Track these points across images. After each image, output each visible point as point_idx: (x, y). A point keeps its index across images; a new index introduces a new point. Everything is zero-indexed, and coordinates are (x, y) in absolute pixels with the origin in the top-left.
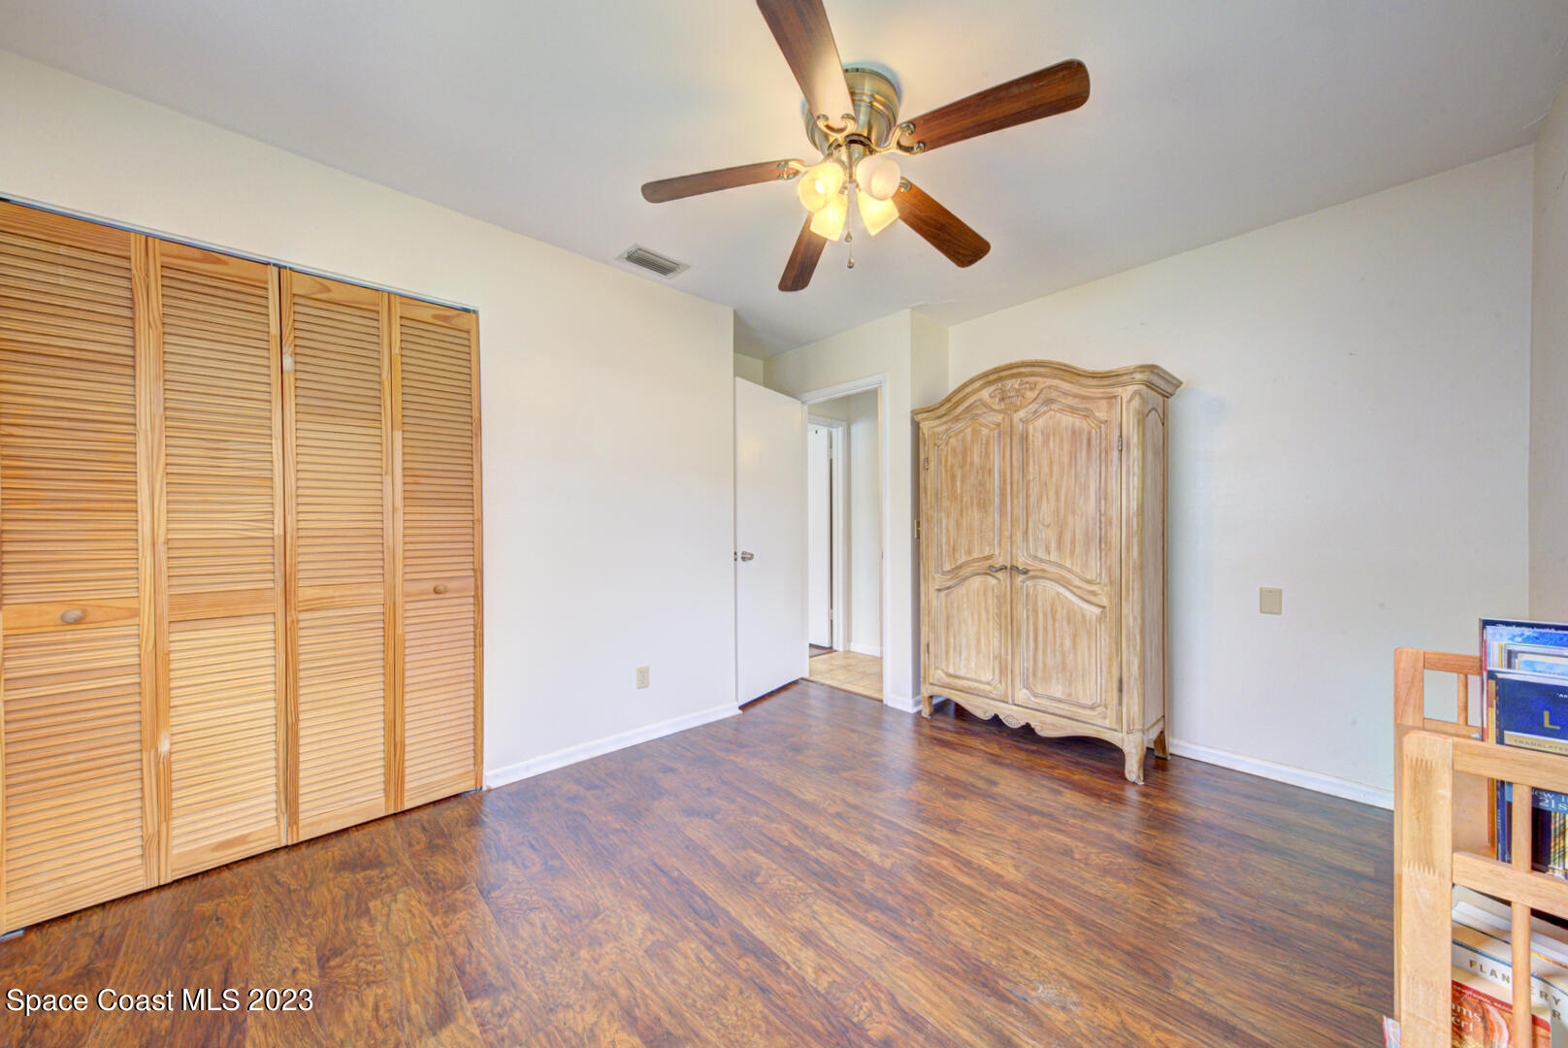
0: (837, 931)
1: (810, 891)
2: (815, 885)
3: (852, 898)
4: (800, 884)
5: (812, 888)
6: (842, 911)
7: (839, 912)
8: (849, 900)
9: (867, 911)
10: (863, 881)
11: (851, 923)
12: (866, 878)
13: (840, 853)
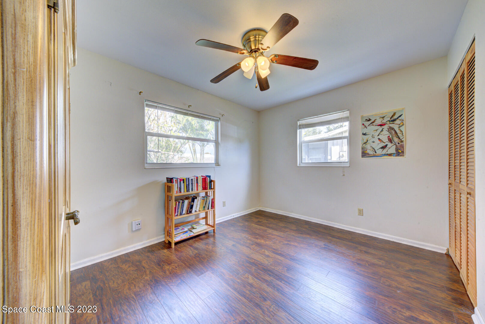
0: (262, 258)
1: (270, 266)
2: (269, 268)
3: (258, 265)
4: (273, 268)
5: (269, 267)
6: (261, 262)
7: (261, 261)
8: (259, 264)
9: (254, 262)
10: (255, 269)
11: (258, 259)
12: (254, 270)
13: (262, 278)
